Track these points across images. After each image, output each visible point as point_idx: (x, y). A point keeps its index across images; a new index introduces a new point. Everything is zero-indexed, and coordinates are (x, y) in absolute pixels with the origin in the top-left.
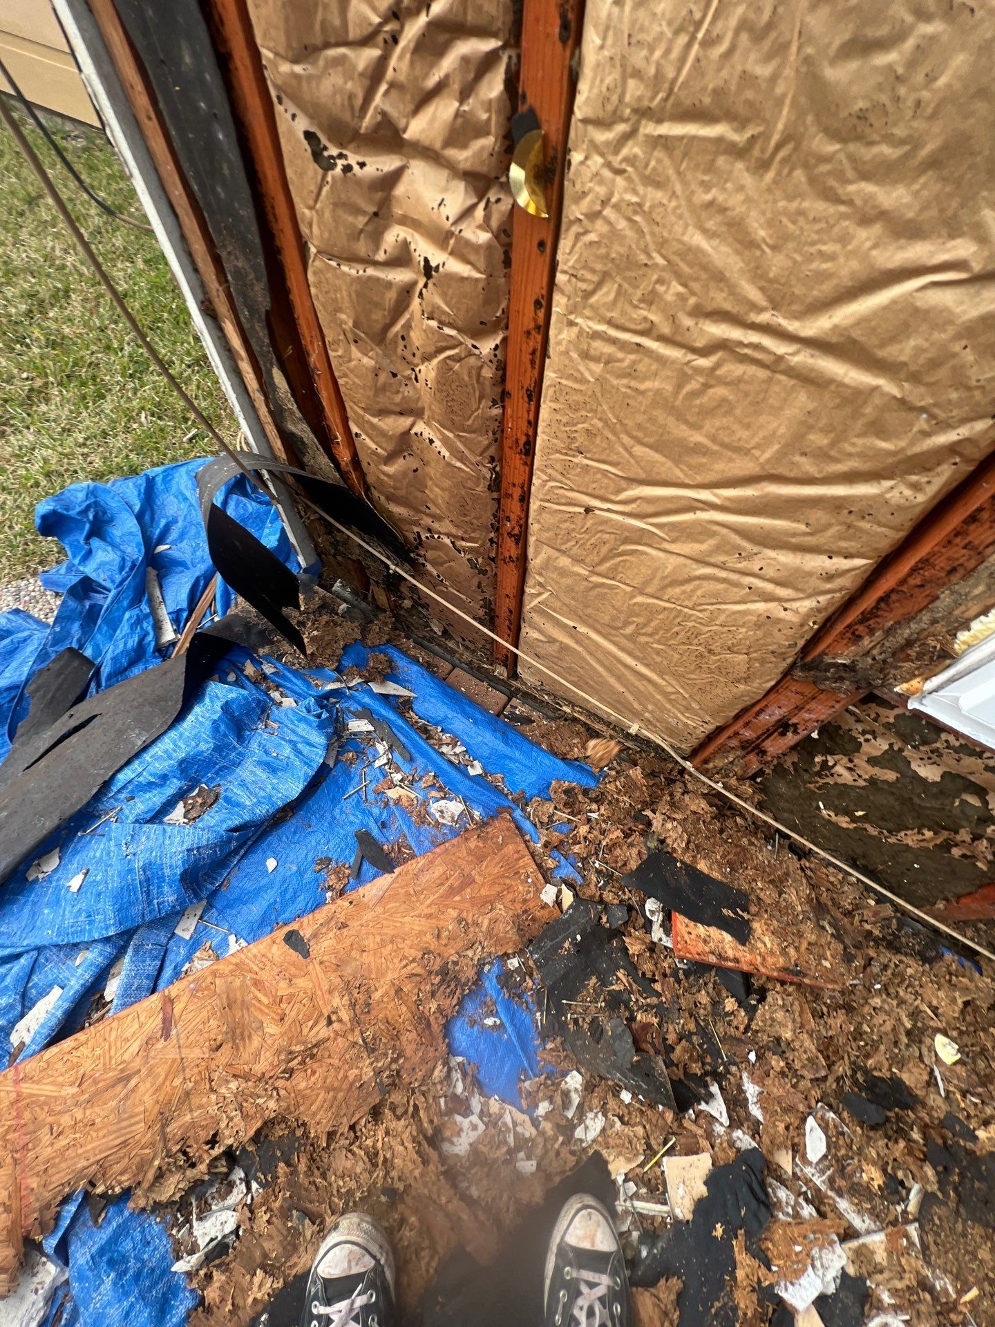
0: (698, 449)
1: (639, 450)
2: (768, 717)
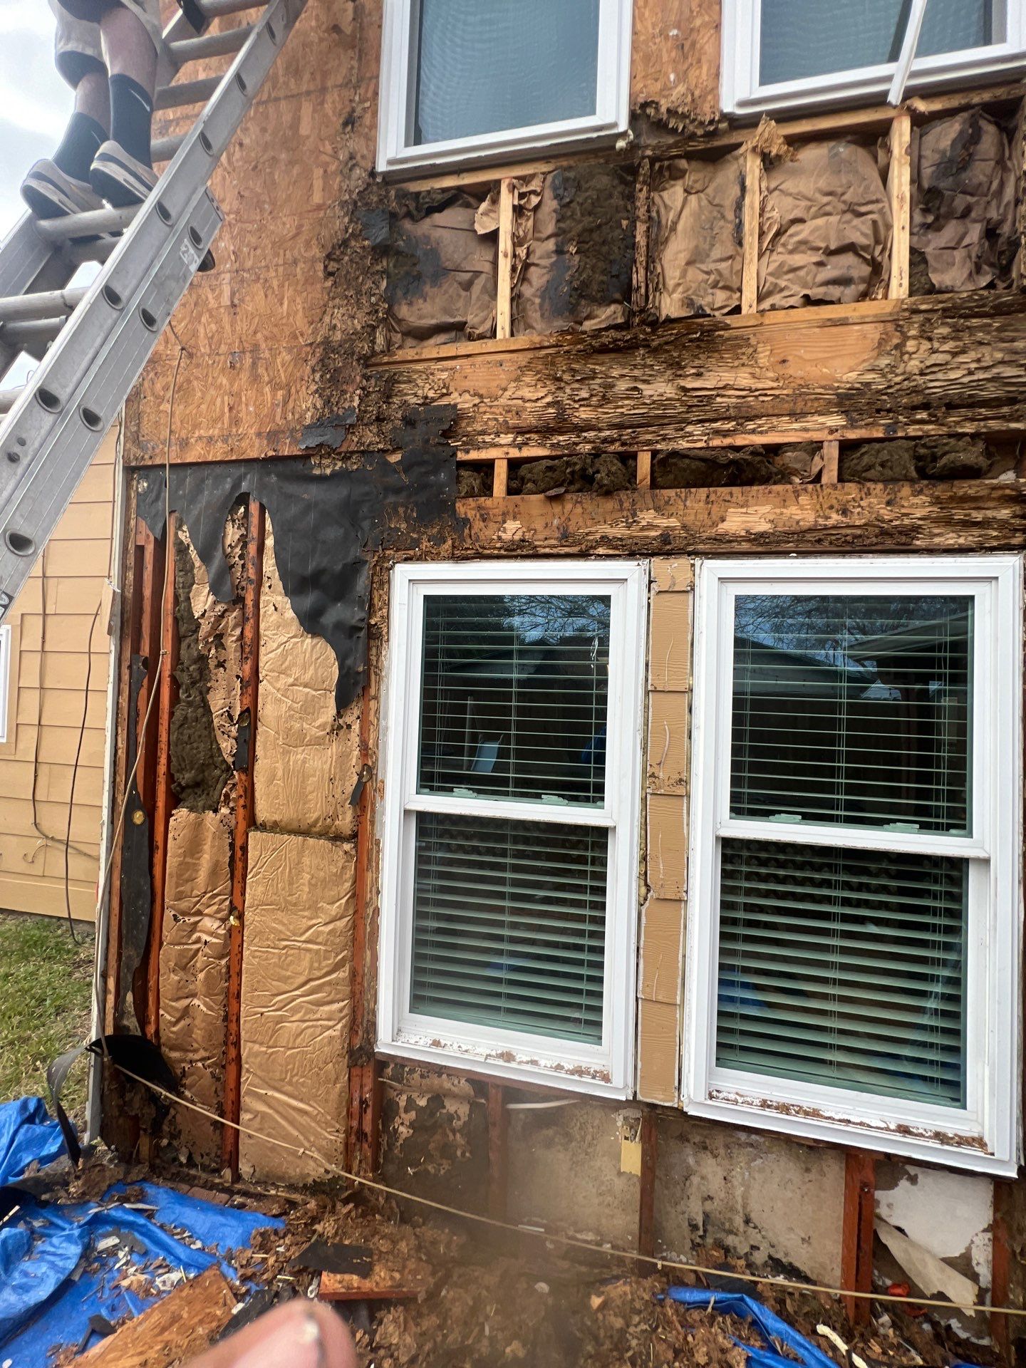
0: (289, 978)
1: (274, 983)
2: (356, 1103)
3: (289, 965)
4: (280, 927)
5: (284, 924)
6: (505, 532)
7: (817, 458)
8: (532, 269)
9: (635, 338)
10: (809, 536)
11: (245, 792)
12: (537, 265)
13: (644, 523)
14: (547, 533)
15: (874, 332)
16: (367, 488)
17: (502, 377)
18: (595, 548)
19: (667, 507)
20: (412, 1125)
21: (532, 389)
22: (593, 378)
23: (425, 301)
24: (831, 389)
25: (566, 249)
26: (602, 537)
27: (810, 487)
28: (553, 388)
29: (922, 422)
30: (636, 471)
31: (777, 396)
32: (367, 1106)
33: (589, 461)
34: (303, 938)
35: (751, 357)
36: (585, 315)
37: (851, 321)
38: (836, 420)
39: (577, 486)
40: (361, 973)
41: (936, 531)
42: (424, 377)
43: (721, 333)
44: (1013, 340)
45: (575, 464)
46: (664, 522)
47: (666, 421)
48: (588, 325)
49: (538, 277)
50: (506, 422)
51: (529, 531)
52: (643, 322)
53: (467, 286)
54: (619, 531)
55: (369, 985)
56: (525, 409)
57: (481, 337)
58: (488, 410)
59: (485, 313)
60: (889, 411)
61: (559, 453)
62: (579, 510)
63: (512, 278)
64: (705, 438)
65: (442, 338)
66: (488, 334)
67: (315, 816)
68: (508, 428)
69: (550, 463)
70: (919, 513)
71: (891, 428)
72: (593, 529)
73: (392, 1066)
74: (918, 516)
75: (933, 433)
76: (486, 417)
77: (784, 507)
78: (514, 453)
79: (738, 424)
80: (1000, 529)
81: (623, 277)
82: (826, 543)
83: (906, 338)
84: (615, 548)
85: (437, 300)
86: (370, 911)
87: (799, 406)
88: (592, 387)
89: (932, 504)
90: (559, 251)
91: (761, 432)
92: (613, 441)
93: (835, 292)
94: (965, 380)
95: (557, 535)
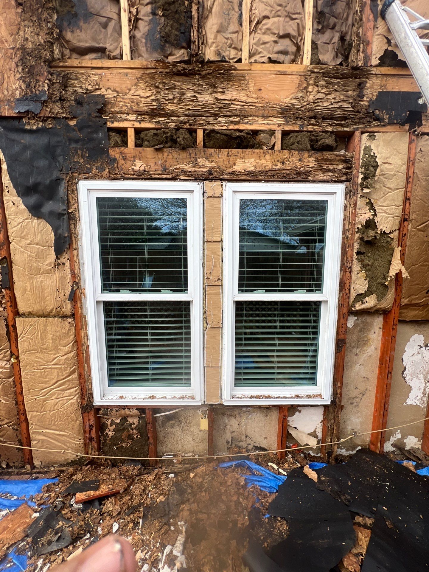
0: (47, 381)
1: (40, 385)
2: (87, 427)
3: (47, 376)
4: (39, 360)
5: (41, 359)
6: (135, 166)
7: (273, 138)
8: (140, 22)
9: (194, 69)
10: (269, 174)
11: (10, 299)
12: (142, 20)
13: (201, 164)
14: (156, 167)
15: (296, 80)
16: (59, 139)
17: (128, 82)
18: (179, 176)
19: (211, 157)
20: (114, 431)
21: (144, 91)
22: (175, 89)
23: (81, 31)
24: (279, 105)
25: (157, 12)
26: (182, 171)
27: (270, 151)
28: (155, 92)
29: (313, 125)
30: (196, 139)
31: (257, 107)
32: (93, 427)
33: (174, 132)
34: (52, 363)
35: (246, 85)
36: (169, 53)
37: (287, 73)
38: (280, 121)
39: (169, 144)
40: (83, 374)
41: (316, 173)
42: (85, 77)
43: (233, 72)
44: (347, 91)
45: (168, 133)
46: (209, 165)
47: (209, 115)
48: (171, 59)
49: (143, 27)
50: (132, 108)
51: (147, 166)
52: (197, 61)
53: (105, 26)
54: (189, 168)
55: (88, 379)
56: (141, 101)
57: (115, 58)
58: (122, 100)
59: (115, 44)
60: (301, 118)
61: (160, 127)
62: (170, 157)
63: (129, 25)
64: (227, 125)
65: (93, 56)
66: (119, 57)
67: (51, 307)
68: (133, 111)
69: (155, 132)
70: (311, 165)
71: (301, 126)
72: (178, 167)
73: (102, 409)
74: (310, 166)
75: (317, 130)
76: (121, 104)
77: (260, 160)
78: (137, 125)
79: (241, 119)
80: (338, 173)
81: (187, 34)
82: (276, 177)
83: (309, 84)
84: (188, 176)
85: (88, 32)
86: (85, 347)
87: (266, 113)
88: (174, 93)
89: (315, 161)
90: (154, 13)
91: (250, 124)
92: (185, 123)
93: (281, 57)
94: (330, 107)
95: (161, 168)
